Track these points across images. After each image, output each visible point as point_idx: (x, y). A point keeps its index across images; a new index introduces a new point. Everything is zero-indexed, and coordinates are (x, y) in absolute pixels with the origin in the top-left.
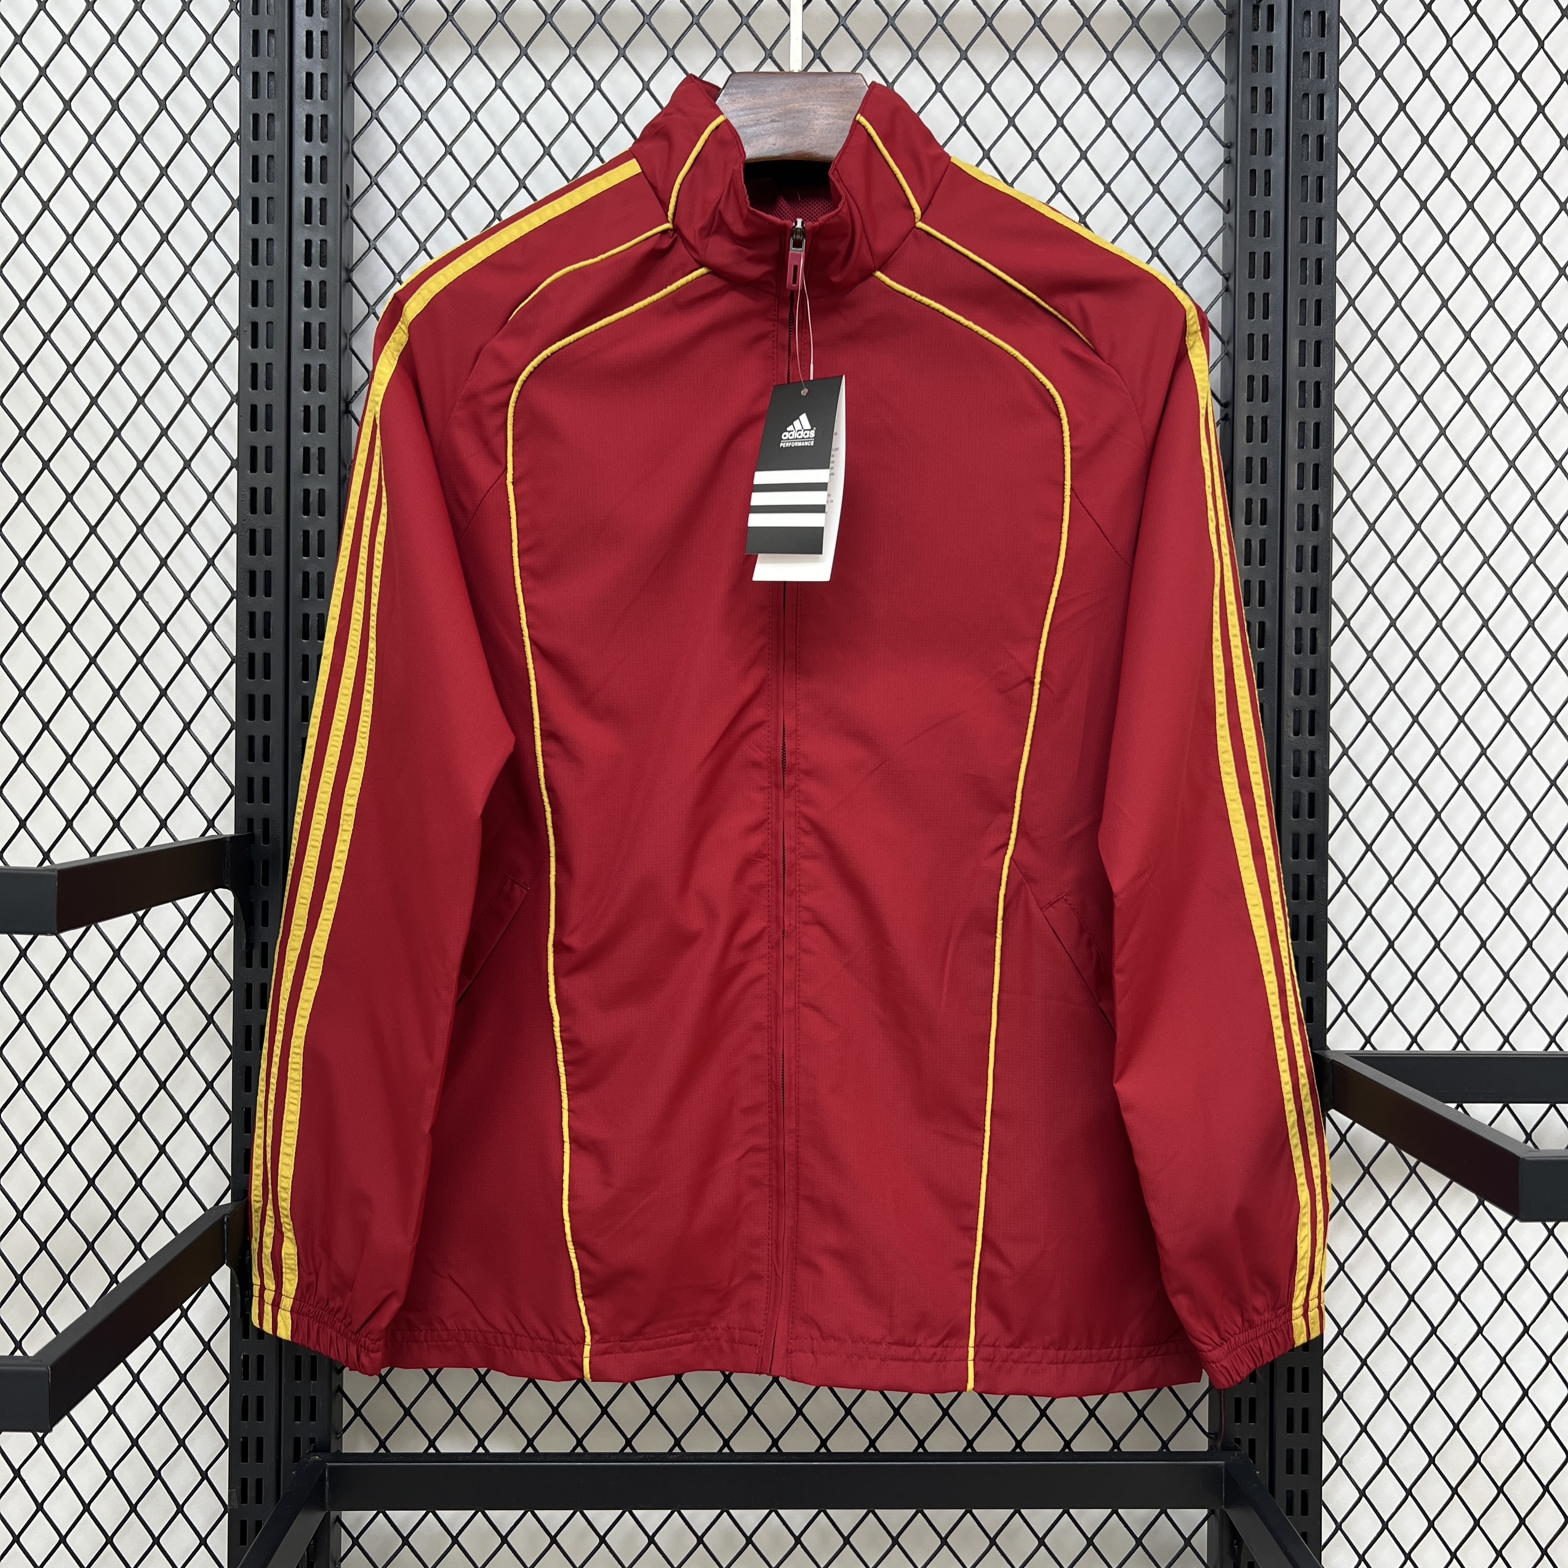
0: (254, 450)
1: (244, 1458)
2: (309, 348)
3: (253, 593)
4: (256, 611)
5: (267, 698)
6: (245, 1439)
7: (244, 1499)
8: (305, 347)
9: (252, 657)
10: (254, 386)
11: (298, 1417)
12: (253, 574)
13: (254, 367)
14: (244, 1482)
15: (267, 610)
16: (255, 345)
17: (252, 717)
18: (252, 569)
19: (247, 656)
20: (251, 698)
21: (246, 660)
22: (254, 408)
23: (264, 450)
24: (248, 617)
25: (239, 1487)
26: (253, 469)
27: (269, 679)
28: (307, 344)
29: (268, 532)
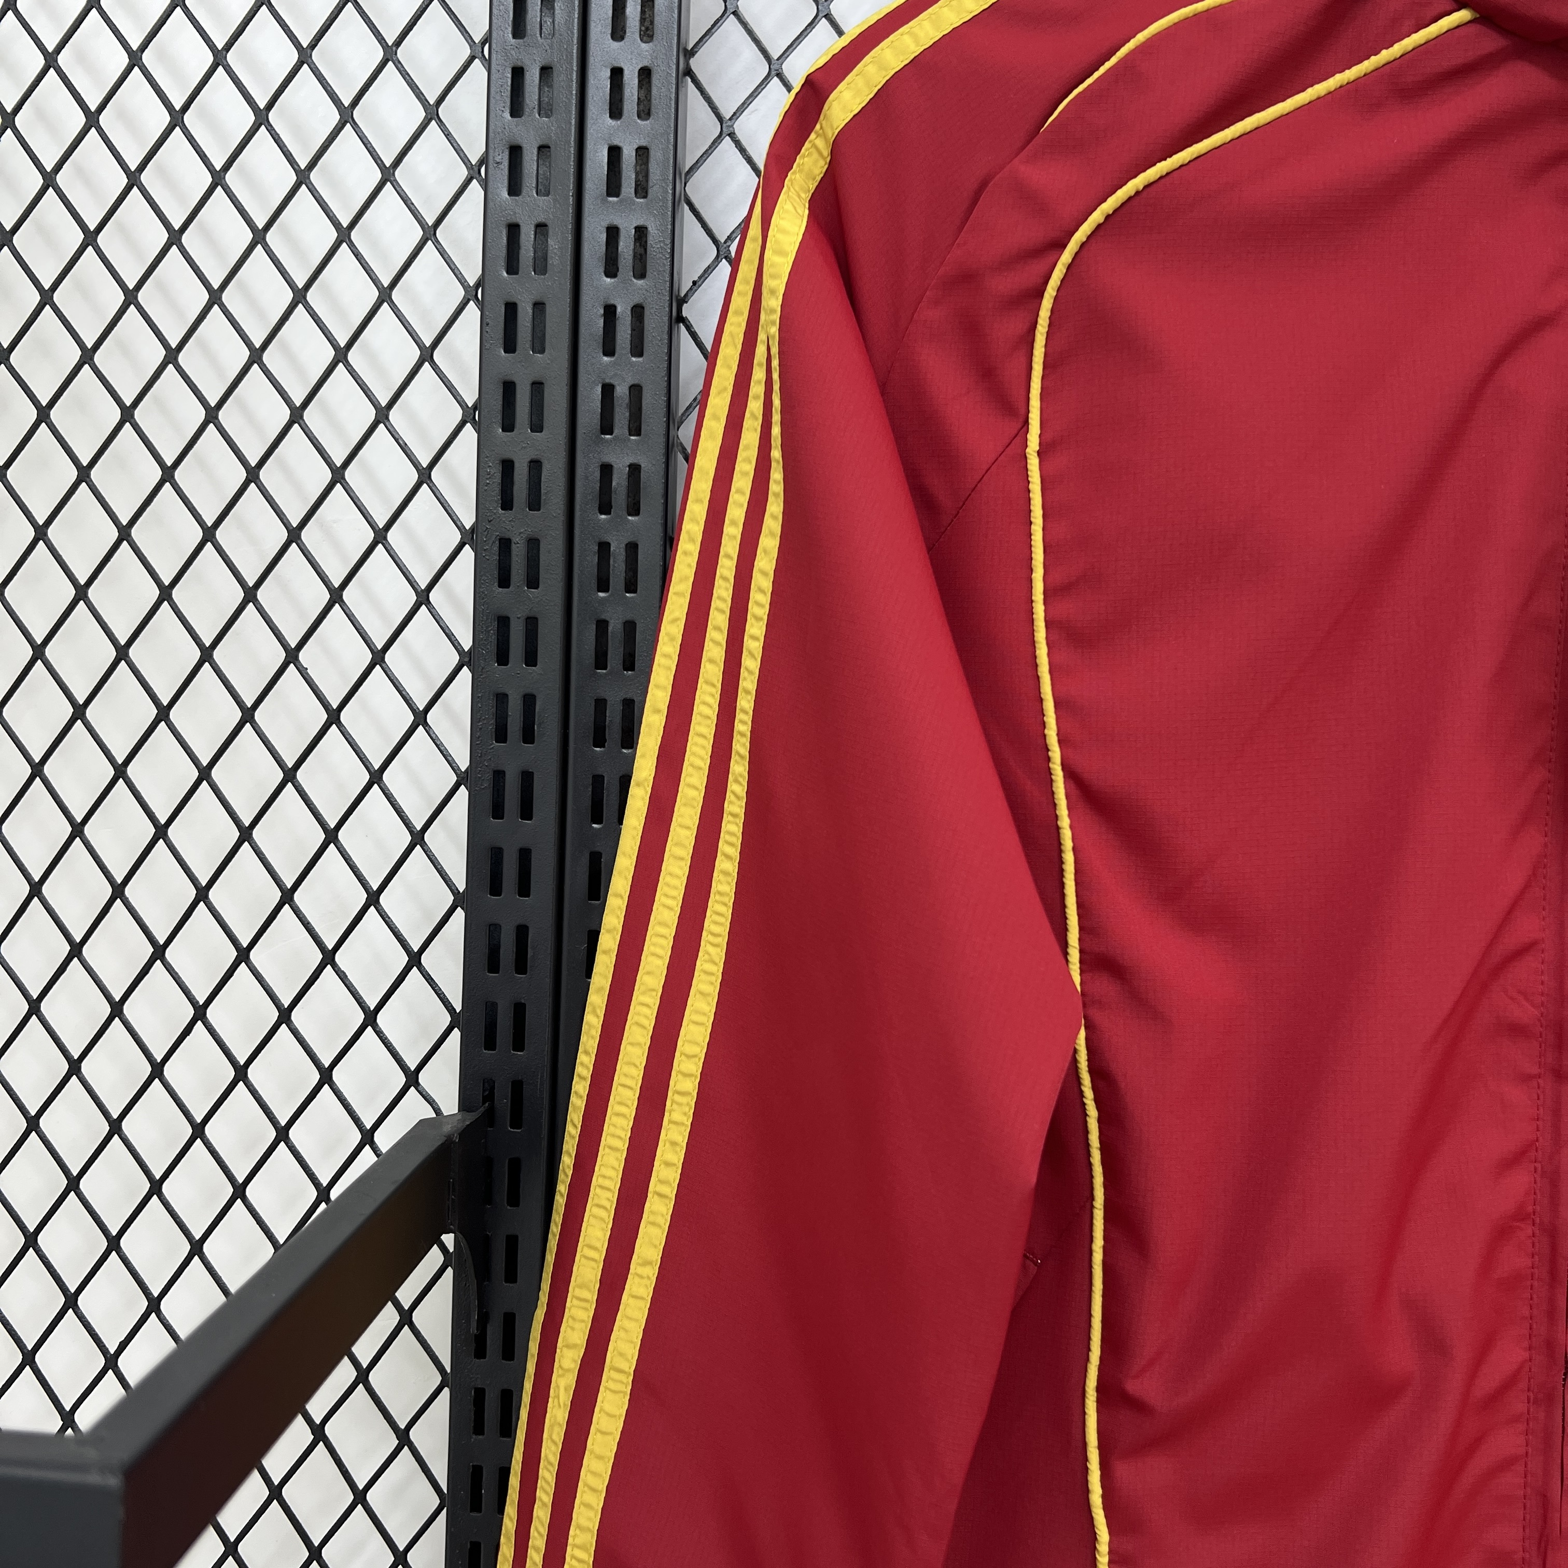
0: (509, 388)
2: (617, 195)
3: (503, 658)
4: (509, 692)
5: (525, 855)
8: (609, 194)
9: (499, 776)
10: (512, 267)
12: (503, 622)
13: (514, 229)
15: (529, 691)
16: (514, 189)
17: (496, 889)
18: (504, 613)
19: (489, 776)
20: (497, 855)
21: (487, 783)
22: (511, 309)
23: (528, 388)
24: (492, 702)
26: (508, 427)
27: (530, 818)
28: (613, 187)
29: (533, 544)
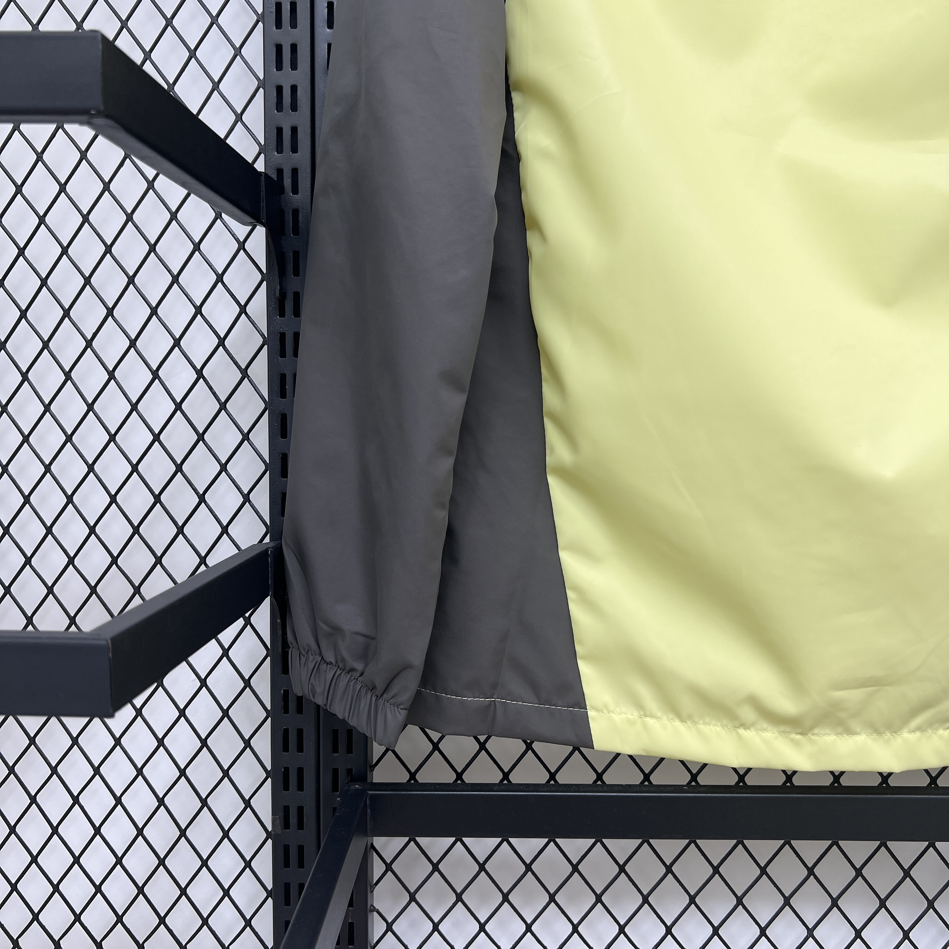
1: (286, 788)
6: (287, 770)
7: (286, 825)
11: (335, 750)
14: (286, 809)
25: (282, 814)
